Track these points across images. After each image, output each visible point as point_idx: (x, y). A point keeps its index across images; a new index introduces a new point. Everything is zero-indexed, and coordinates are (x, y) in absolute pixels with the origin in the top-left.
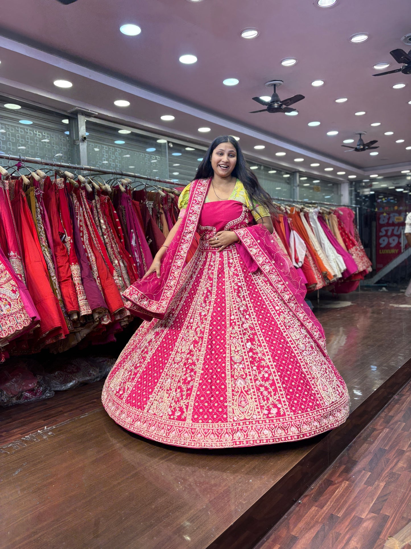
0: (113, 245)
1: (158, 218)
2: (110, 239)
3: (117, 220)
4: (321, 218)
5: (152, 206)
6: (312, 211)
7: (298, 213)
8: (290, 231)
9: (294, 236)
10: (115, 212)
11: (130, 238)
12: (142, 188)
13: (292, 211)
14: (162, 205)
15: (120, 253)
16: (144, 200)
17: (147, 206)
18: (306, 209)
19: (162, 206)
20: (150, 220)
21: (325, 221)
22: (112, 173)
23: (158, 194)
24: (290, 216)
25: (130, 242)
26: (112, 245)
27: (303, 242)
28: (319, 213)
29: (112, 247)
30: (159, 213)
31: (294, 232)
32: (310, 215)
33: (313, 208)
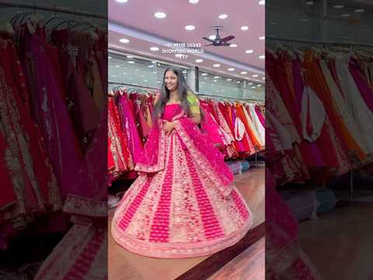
0: (11, 111)
1: (87, 69)
2: (6, 102)
3: (21, 74)
4: (355, 67)
5: (76, 54)
6: (341, 58)
7: (318, 61)
8: (303, 87)
9: (309, 95)
10: (19, 62)
11: (40, 102)
12: (65, 26)
13: (306, 57)
14: (95, 51)
15: (20, 122)
16: (66, 44)
17: (70, 53)
18: (331, 55)
19: (93, 53)
20: (72, 75)
21: (362, 72)
22: (20, 6)
23: (88, 36)
24: (305, 65)
25: (40, 105)
26: (9, 110)
27: (321, 104)
28: (352, 59)
29: (8, 114)
30: (88, 62)
31: (309, 89)
32: (337, 63)
33: (342, 53)
